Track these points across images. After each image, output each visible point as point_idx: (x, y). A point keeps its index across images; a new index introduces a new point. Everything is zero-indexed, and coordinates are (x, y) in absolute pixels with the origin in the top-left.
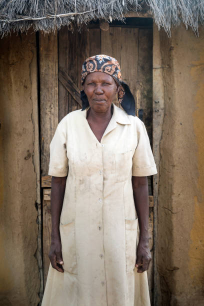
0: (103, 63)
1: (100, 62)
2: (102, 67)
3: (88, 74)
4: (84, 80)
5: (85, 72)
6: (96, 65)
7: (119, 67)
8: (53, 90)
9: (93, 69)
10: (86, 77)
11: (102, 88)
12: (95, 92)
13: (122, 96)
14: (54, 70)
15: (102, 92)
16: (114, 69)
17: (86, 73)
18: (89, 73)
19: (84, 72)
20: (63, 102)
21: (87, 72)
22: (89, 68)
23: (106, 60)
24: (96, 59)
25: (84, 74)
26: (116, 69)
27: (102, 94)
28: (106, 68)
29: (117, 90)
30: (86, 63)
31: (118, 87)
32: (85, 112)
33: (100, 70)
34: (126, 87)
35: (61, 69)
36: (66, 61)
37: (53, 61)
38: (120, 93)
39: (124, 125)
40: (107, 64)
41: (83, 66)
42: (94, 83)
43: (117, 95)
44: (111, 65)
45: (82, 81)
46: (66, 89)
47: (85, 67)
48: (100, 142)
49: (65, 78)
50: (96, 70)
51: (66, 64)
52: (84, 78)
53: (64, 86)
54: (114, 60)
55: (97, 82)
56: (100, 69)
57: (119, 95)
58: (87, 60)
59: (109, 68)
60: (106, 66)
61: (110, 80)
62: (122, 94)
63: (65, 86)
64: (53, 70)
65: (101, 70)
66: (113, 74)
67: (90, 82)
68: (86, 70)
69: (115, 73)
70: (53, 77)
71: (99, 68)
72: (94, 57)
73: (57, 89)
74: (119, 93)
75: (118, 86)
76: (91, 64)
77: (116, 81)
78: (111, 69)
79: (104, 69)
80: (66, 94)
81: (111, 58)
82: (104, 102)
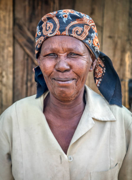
0: (68, 22)
1: (65, 20)
2: (68, 28)
3: (45, 40)
4: (40, 50)
5: (41, 36)
6: (58, 25)
7: (95, 29)
8: (6, 51)
9: (53, 31)
10: (41, 45)
11: (68, 61)
12: (57, 67)
13: (100, 75)
14: (7, 23)
15: (68, 67)
16: (87, 31)
17: (42, 38)
18: (47, 38)
19: (39, 37)
20: (19, 67)
21: (44, 36)
22: (47, 30)
23: (74, 18)
24: (57, 16)
25: (39, 40)
26: (91, 31)
27: (67, 70)
28: (74, 29)
29: (92, 64)
30: (42, 23)
31: (93, 61)
32: (41, 99)
33: (64, 33)
34: (106, 61)
35: (17, 22)
36: (25, 10)
37: (6, 9)
38: (97, 71)
39: (105, 122)
40: (76, 22)
41: (38, 27)
42: (55, 54)
43: (92, 72)
44: (83, 25)
45: (36, 52)
46: (24, 50)
47: (41, 29)
48: (66, 153)
49: (23, 34)
50: (57, 32)
51: (25, 14)
52: (38, 47)
53: (21, 46)
54: (87, 18)
55: (59, 51)
56: (64, 30)
57: (95, 73)
58: (43, 18)
59: (80, 29)
60: (74, 26)
61: (81, 48)
62: (101, 71)
63: (23, 45)
64: (5, 22)
65: (67, 33)
66: (86, 39)
67: (49, 52)
68: (42, 34)
69: (88, 37)
70: (5, 32)
71: (62, 30)
72: (55, 13)
73: (11, 49)
74: (94, 70)
75: (94, 58)
76: (50, 24)
77: (90, 50)
78: (82, 32)
79: (70, 31)
80: (24, 57)
81: (82, 14)
82: (71, 83)
